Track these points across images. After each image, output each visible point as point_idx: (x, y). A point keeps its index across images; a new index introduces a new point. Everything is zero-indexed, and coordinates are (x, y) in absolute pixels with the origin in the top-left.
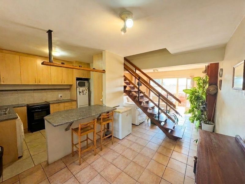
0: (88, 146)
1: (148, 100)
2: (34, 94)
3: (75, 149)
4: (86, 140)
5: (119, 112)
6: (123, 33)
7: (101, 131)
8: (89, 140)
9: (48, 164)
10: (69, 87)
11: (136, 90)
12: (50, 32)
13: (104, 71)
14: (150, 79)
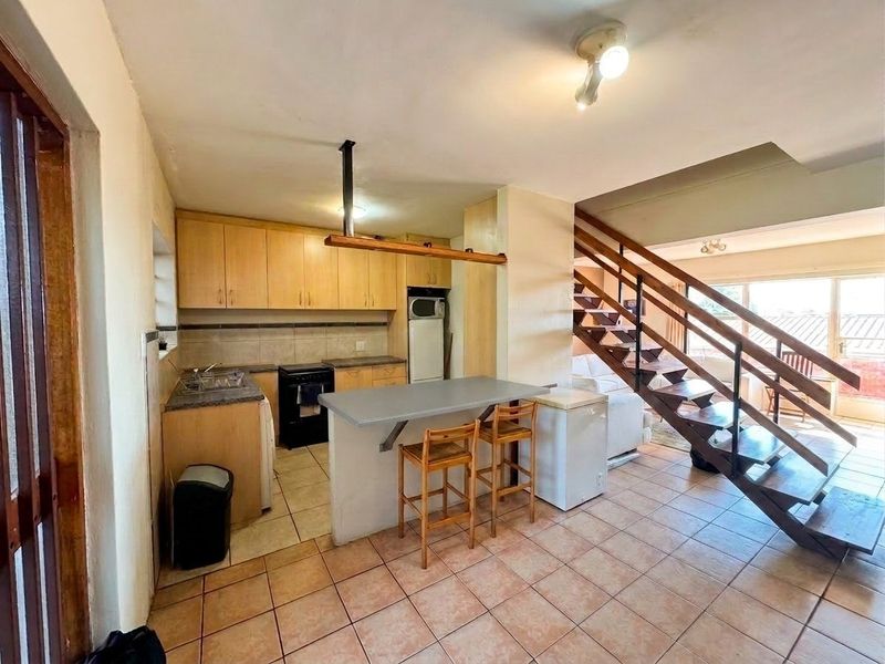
0: (445, 512)
1: (681, 366)
2: (297, 337)
3: (409, 514)
4: (442, 491)
5: (556, 407)
6: (582, 106)
7: (495, 467)
8: (450, 492)
9: (333, 546)
10: (384, 319)
11: (625, 325)
12: (347, 147)
13: (501, 259)
14: (690, 281)
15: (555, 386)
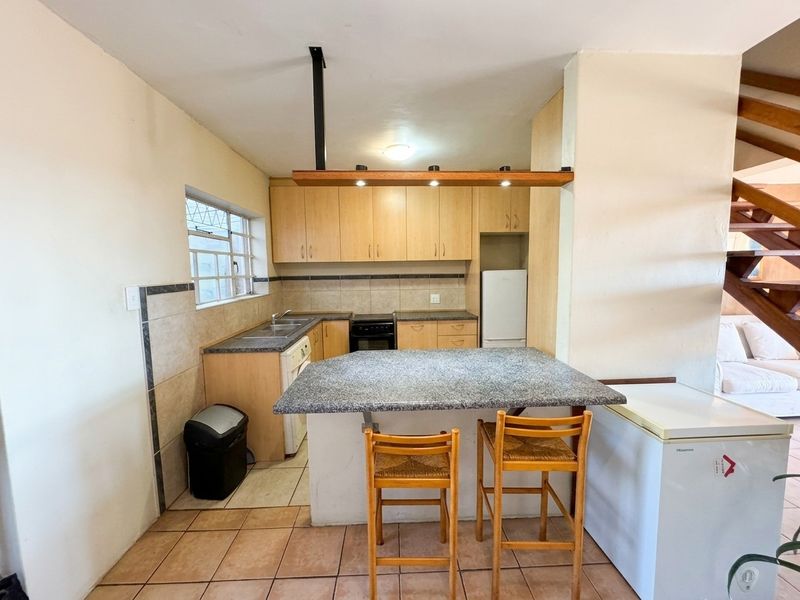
2: (373, 288)
9: (308, 524)
13: (566, 177)
15: (672, 380)
